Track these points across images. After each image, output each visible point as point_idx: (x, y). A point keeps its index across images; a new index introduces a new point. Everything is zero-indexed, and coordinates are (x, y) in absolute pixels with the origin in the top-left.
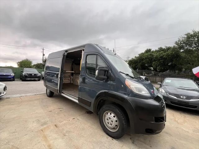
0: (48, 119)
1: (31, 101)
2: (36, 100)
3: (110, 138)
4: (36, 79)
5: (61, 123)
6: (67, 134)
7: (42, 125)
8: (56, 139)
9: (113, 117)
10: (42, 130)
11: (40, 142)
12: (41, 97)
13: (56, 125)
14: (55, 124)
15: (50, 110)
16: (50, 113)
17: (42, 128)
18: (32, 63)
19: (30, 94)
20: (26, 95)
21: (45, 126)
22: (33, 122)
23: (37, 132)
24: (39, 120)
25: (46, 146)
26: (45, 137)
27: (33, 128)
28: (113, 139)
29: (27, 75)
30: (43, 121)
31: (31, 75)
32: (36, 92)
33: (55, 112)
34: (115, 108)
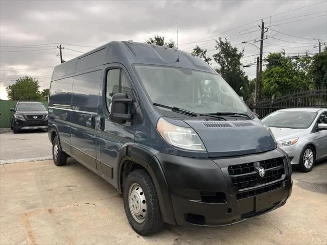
0: (40, 201)
1: (20, 172)
2: (30, 170)
4: (43, 127)
5: (61, 209)
6: (63, 223)
7: (28, 208)
8: (43, 226)
9: (139, 194)
10: (26, 214)
11: (18, 227)
12: (42, 166)
13: (50, 211)
14: (50, 208)
15: (50, 188)
16: (49, 193)
17: (27, 211)
18: (38, 87)
19: (22, 159)
20: (15, 161)
21: (32, 210)
22: (17, 203)
23: (18, 215)
24: (25, 202)
25: (25, 232)
26: (28, 222)
27: (14, 211)
28: (139, 236)
29: (23, 119)
30: (31, 203)
32: (35, 157)
33: (57, 191)
34: (141, 176)
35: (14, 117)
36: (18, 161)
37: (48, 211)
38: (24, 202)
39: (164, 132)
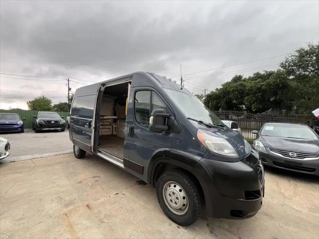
0: (75, 196)
1: (48, 166)
2: (57, 163)
3: (174, 225)
4: (58, 128)
5: (97, 202)
6: (105, 220)
7: (67, 206)
8: (87, 228)
9: (179, 191)
10: (66, 214)
12: (66, 159)
13: (88, 206)
14: (87, 203)
15: (79, 181)
16: (79, 185)
17: (65, 210)
18: (51, 103)
19: (48, 154)
20: (41, 156)
21: (71, 207)
22: (52, 201)
23: (58, 217)
26: (71, 226)
27: (51, 212)
28: (179, 226)
29: (44, 123)
30: (67, 198)
31: (49, 122)
32: (58, 151)
33: (87, 183)
34: (181, 177)
35: (36, 121)
36: (44, 155)
37: (87, 207)
38: (60, 199)
39: (206, 142)
